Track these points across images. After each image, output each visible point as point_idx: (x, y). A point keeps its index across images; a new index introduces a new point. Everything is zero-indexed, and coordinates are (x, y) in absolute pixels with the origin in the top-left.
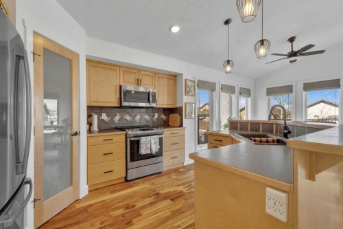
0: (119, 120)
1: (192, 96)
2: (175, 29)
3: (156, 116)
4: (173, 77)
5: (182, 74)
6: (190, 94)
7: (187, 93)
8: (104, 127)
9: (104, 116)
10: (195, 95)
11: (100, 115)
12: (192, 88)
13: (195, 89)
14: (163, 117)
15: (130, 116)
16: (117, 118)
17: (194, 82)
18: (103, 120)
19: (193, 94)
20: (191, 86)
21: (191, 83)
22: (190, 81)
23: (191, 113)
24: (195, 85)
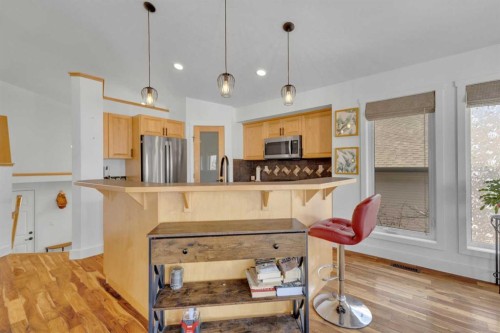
0: (278, 173)
1: (350, 135)
3: (321, 169)
6: (347, 132)
7: (339, 132)
8: (265, 177)
9: (266, 169)
10: (357, 134)
11: (263, 167)
12: (351, 123)
13: (357, 122)
15: (289, 168)
16: (276, 171)
17: (356, 110)
18: (265, 172)
19: (354, 132)
20: (348, 120)
21: (347, 114)
22: (346, 110)
23: (348, 165)
24: (357, 116)
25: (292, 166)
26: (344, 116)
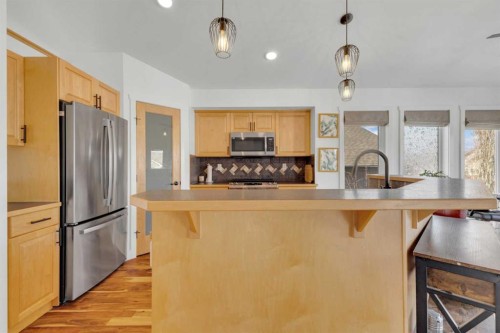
0: (236, 172)
1: (332, 137)
2: (272, 56)
3: (284, 167)
4: (304, 114)
5: (314, 108)
6: (329, 134)
7: (323, 134)
8: (219, 178)
9: (220, 168)
10: (337, 136)
11: (215, 166)
12: (333, 126)
13: (337, 126)
14: (296, 169)
15: (249, 167)
16: (233, 170)
17: (337, 116)
18: (219, 172)
19: (335, 135)
20: (330, 123)
21: (330, 119)
22: (329, 115)
23: (330, 163)
24: (338, 121)
25: (254, 165)
26: (327, 120)
